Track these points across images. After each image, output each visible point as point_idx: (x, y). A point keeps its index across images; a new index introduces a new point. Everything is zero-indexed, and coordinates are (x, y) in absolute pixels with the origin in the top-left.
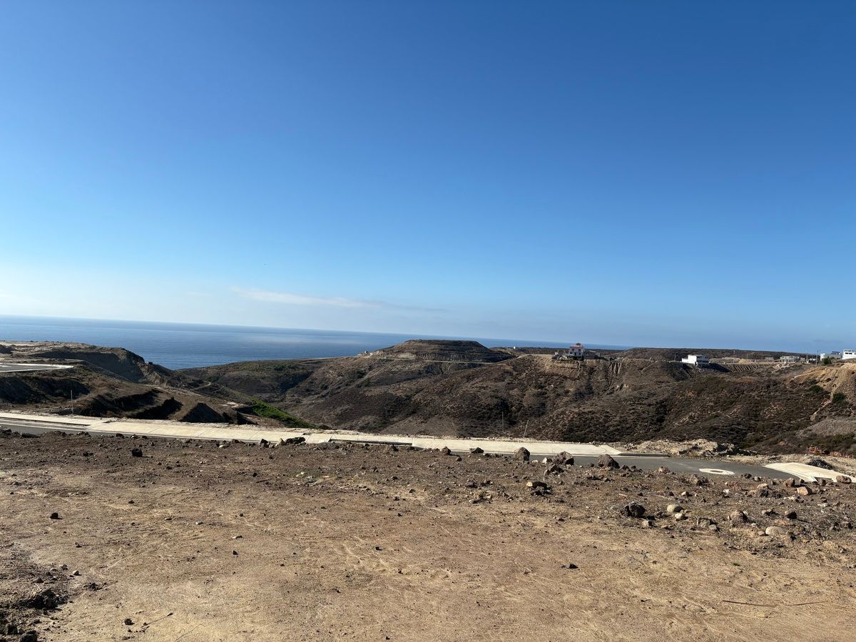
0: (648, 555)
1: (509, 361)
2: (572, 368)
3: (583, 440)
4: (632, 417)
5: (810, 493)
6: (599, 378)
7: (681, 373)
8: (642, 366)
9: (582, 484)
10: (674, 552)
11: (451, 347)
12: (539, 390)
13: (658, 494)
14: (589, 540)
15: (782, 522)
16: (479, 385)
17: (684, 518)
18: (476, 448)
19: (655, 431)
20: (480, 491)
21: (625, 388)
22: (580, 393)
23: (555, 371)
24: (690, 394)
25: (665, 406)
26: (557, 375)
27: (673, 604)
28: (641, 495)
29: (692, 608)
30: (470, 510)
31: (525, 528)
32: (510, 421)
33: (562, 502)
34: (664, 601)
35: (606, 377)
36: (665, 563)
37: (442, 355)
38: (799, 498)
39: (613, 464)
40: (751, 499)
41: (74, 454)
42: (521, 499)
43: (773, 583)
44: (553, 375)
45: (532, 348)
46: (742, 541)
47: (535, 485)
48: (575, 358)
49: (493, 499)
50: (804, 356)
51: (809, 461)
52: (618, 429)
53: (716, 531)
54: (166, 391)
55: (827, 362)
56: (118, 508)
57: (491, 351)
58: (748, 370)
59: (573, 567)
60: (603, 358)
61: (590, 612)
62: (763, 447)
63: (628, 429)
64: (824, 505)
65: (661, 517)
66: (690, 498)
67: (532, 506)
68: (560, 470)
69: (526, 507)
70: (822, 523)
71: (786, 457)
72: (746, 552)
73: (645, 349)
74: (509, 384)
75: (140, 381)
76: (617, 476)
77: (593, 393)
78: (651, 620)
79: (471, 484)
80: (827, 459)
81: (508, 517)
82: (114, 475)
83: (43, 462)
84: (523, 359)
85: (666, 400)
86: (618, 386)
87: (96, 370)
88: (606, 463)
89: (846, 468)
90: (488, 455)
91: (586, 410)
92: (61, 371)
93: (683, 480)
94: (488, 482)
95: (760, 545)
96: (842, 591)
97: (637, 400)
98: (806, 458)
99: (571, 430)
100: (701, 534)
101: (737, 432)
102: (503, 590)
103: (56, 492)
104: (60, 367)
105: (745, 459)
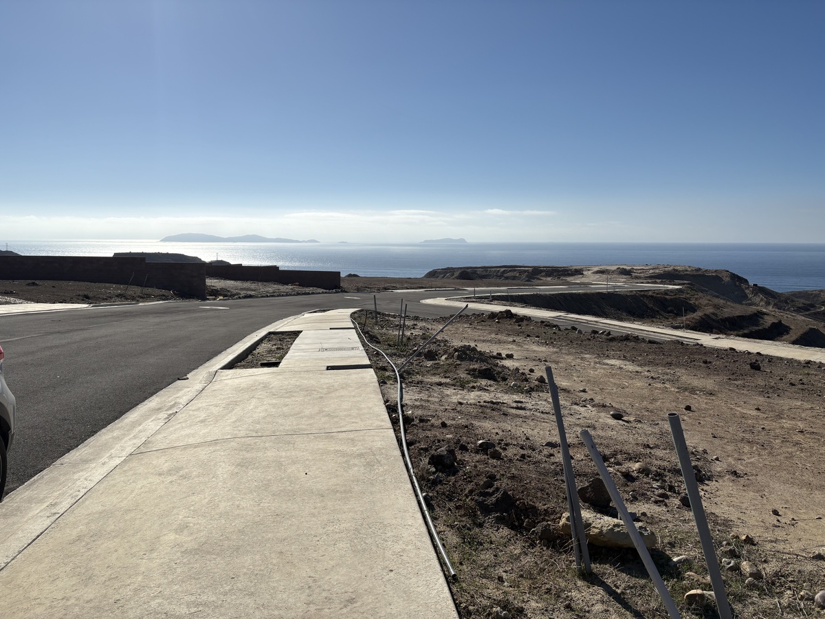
41: (694, 361)
54: (773, 313)
56: (745, 412)
75: (744, 302)
82: (735, 382)
83: (670, 364)
87: (702, 291)
92: (672, 291)
103: (686, 389)
104: (671, 287)
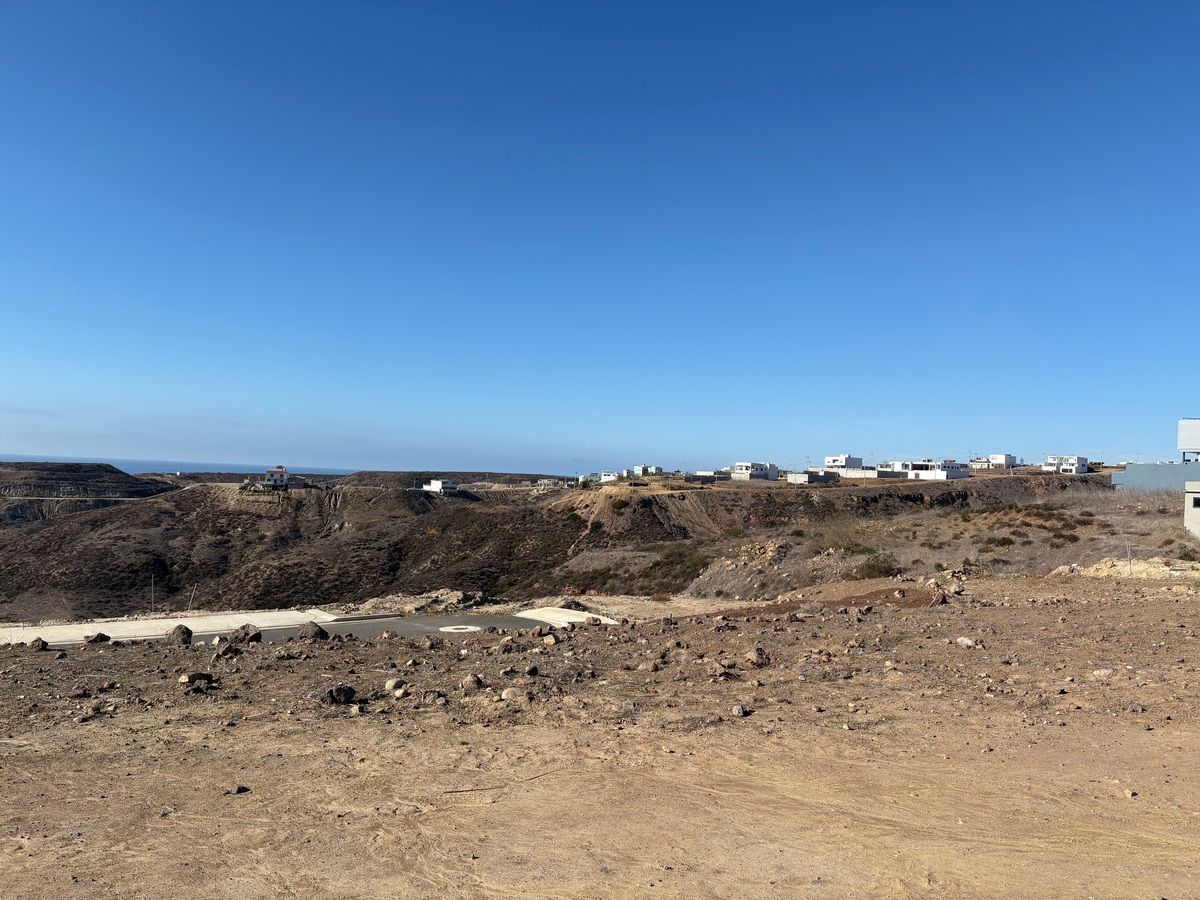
0: (355, 751)
1: (169, 494)
2: (270, 503)
3: (284, 605)
4: (356, 567)
5: (558, 641)
6: (310, 514)
7: (422, 504)
8: (370, 497)
9: (269, 667)
10: (390, 742)
11: (59, 474)
12: (219, 537)
13: (376, 668)
14: (272, 746)
15: (521, 681)
16: (115, 534)
17: (406, 694)
18: (95, 634)
19: (388, 583)
20: (96, 700)
21: (347, 527)
22: (282, 539)
23: (243, 507)
24: (433, 531)
25: (400, 550)
26: (247, 513)
27: (380, 810)
28: (352, 672)
29: (405, 810)
30: (72, 734)
31: (170, 746)
32: (169, 587)
33: (235, 697)
34: (370, 810)
35: (320, 513)
36: (376, 759)
37: (44, 487)
38: (545, 649)
39: (321, 634)
40: (491, 658)
42: (167, 703)
43: (506, 758)
44: (241, 513)
45: (209, 474)
46: (474, 712)
47: (192, 680)
48: (275, 487)
49: (118, 711)
50: (562, 479)
51: (563, 603)
52: (336, 586)
53: (445, 705)
55: (586, 485)
57: (137, 480)
58: (502, 497)
59: (242, 790)
60: (316, 487)
61: (261, 850)
62: (517, 593)
63: (350, 583)
64: (570, 654)
65: (377, 698)
66: (417, 667)
67: (186, 711)
68: (237, 652)
69: (174, 714)
70: (566, 675)
71: (539, 602)
72: (478, 725)
73: (375, 473)
74: (168, 530)
76: (322, 650)
77: (301, 536)
78: (349, 839)
79: (80, 692)
80: (582, 600)
81: (142, 735)
84: (193, 491)
85: (402, 541)
86: (337, 526)
88: (310, 634)
89: (600, 607)
90: (117, 644)
91: (290, 563)
93: (412, 645)
94: (112, 686)
95: (495, 713)
96: (579, 753)
97: (364, 543)
98: (560, 600)
99: (267, 593)
100: (426, 712)
101: (488, 576)
102: (122, 849)
105: (493, 609)
